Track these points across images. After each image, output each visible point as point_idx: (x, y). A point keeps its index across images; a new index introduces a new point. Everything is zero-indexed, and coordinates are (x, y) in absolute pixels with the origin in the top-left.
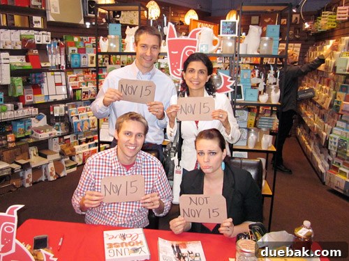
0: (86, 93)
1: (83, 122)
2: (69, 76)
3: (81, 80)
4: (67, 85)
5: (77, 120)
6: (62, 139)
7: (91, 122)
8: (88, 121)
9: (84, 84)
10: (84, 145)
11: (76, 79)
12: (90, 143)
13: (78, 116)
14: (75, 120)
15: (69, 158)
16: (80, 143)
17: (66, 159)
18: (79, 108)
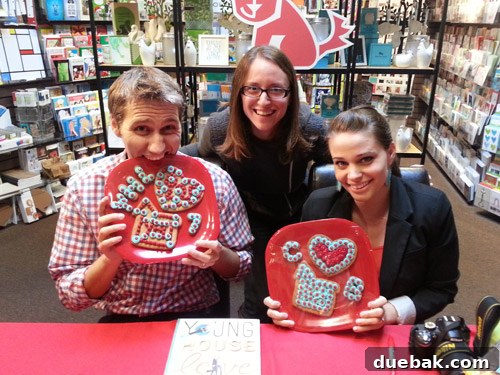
0: (80, 68)
1: (79, 119)
2: (45, 36)
3: (68, 43)
4: (42, 54)
5: (68, 117)
6: (43, 151)
7: (94, 120)
8: (88, 117)
9: (74, 51)
10: (85, 158)
11: (59, 43)
12: (95, 156)
13: (68, 110)
14: (63, 116)
15: (59, 183)
16: (77, 156)
17: (54, 185)
18: (69, 95)
